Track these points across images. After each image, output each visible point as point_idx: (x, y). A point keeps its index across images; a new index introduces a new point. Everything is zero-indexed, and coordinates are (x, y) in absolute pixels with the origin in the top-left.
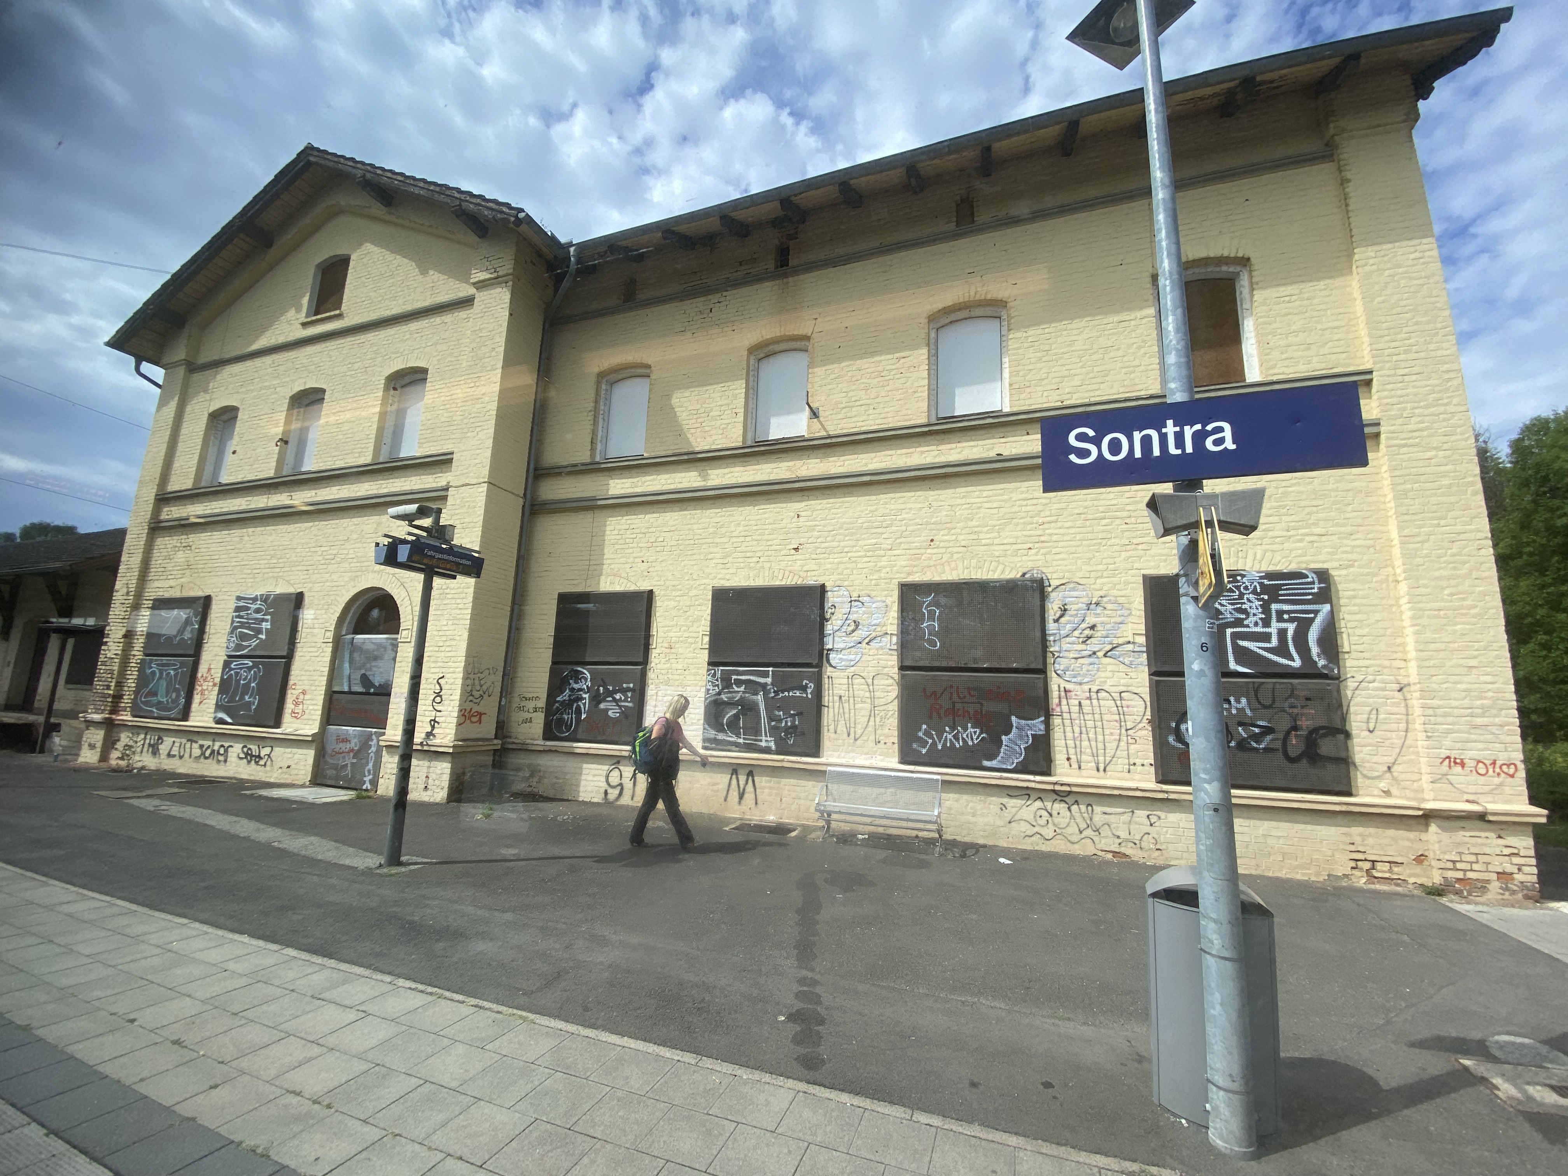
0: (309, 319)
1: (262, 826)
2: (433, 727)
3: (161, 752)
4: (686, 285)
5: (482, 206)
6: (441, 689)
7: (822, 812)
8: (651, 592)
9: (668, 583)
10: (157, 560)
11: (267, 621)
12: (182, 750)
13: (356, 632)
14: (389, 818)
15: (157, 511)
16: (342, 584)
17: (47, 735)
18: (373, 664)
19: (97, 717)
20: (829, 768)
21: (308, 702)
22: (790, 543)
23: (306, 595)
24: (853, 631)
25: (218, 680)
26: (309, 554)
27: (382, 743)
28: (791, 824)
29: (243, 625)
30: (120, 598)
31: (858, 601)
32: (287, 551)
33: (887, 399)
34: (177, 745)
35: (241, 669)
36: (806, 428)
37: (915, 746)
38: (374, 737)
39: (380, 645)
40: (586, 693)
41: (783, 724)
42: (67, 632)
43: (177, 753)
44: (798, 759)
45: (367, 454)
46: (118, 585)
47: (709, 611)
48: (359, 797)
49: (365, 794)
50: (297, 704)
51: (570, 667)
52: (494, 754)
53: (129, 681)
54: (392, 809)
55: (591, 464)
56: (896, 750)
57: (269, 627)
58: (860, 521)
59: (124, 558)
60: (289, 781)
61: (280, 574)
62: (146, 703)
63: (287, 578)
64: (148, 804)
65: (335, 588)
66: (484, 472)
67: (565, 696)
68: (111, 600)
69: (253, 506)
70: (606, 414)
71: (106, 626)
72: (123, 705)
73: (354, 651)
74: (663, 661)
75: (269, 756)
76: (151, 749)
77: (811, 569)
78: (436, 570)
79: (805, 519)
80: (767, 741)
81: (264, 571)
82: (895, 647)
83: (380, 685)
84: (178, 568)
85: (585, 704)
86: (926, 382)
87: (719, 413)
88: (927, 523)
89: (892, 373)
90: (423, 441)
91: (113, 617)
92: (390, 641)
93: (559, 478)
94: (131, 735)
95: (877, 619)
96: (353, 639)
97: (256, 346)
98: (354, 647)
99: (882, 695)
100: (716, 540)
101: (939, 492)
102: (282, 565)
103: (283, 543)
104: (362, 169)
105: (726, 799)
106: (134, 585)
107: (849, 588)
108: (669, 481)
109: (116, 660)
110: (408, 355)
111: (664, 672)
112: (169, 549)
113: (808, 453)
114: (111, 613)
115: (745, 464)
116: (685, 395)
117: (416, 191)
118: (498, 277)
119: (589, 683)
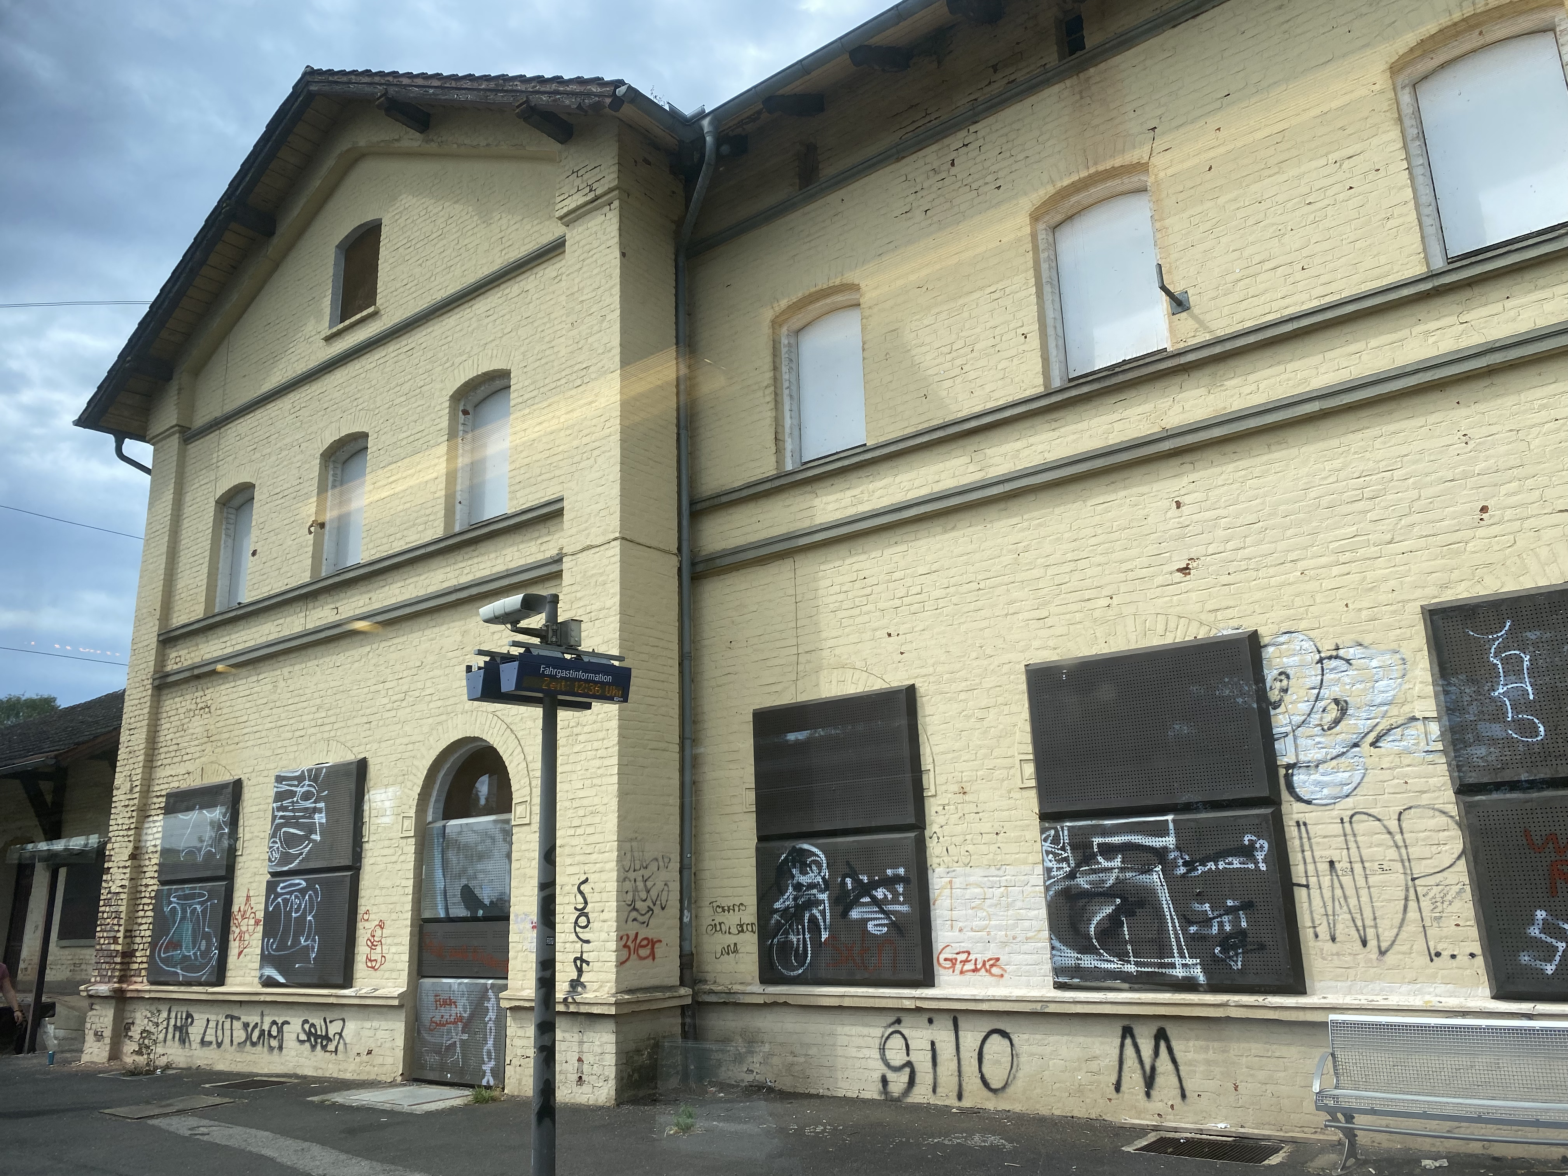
0: (335, 330)
1: (343, 1156)
2: (580, 971)
3: (192, 1037)
4: (904, 131)
5: (559, 93)
6: (586, 903)
7: (1332, 1112)
8: (911, 691)
9: (939, 669)
10: (167, 733)
11: (320, 811)
12: (220, 1032)
13: (448, 815)
14: (531, 1135)
15: (161, 659)
16: (421, 738)
17: (37, 1023)
18: (479, 867)
19: (103, 989)
20: (1333, 1017)
21: (389, 941)
22: (1170, 560)
23: (371, 762)
24: (1337, 722)
25: (261, 915)
26: (370, 696)
27: (504, 1004)
28: (1268, 1138)
29: (288, 822)
30: (122, 797)
31: (1337, 657)
32: (338, 697)
33: (1326, 245)
34: (212, 1024)
35: (291, 893)
36: (1166, 334)
37: (1525, 958)
38: (490, 993)
39: (486, 835)
40: (822, 891)
41: (1215, 930)
42: (54, 862)
43: (213, 1039)
44: (1259, 999)
45: (436, 524)
46: (119, 779)
47: (1026, 714)
48: (478, 1100)
49: (486, 1094)
50: (373, 946)
51: (789, 844)
52: (683, 1015)
53: (142, 927)
54: (533, 1119)
55: (778, 477)
56: (1482, 971)
57: (324, 821)
58: (1312, 494)
59: (123, 738)
60: (372, 1077)
61: (333, 734)
62: (167, 961)
63: (342, 739)
64: (181, 1126)
65: (410, 747)
66: (613, 524)
67: (786, 900)
68: (112, 802)
69: (286, 632)
70: (794, 388)
71: (106, 843)
72: (136, 966)
73: (448, 847)
74: (954, 818)
75: (340, 1034)
76: (177, 1035)
77: (1224, 604)
78: (560, 697)
79: (1195, 508)
80: (1185, 966)
81: (310, 731)
82: (1440, 746)
83: (492, 902)
84: (196, 742)
85: (823, 913)
86: (1409, 193)
87: (992, 342)
88: (1465, 476)
89: (1330, 193)
90: (517, 487)
91: (115, 828)
92: (499, 826)
93: (731, 511)
94: (149, 1015)
95: (1386, 688)
96: (444, 827)
97: (268, 386)
98: (447, 842)
99: (1427, 851)
100: (1020, 577)
101: (1481, 407)
102: (333, 719)
103: (333, 684)
104: (381, 84)
105: (1118, 1087)
106: (139, 777)
107: (1312, 634)
108: (917, 483)
109: (123, 896)
110: (478, 354)
111: (958, 840)
112: (182, 716)
113: (1177, 380)
114: (112, 822)
115: (1054, 425)
116: (926, 322)
117: (462, 96)
118: (597, 198)
119: (826, 873)
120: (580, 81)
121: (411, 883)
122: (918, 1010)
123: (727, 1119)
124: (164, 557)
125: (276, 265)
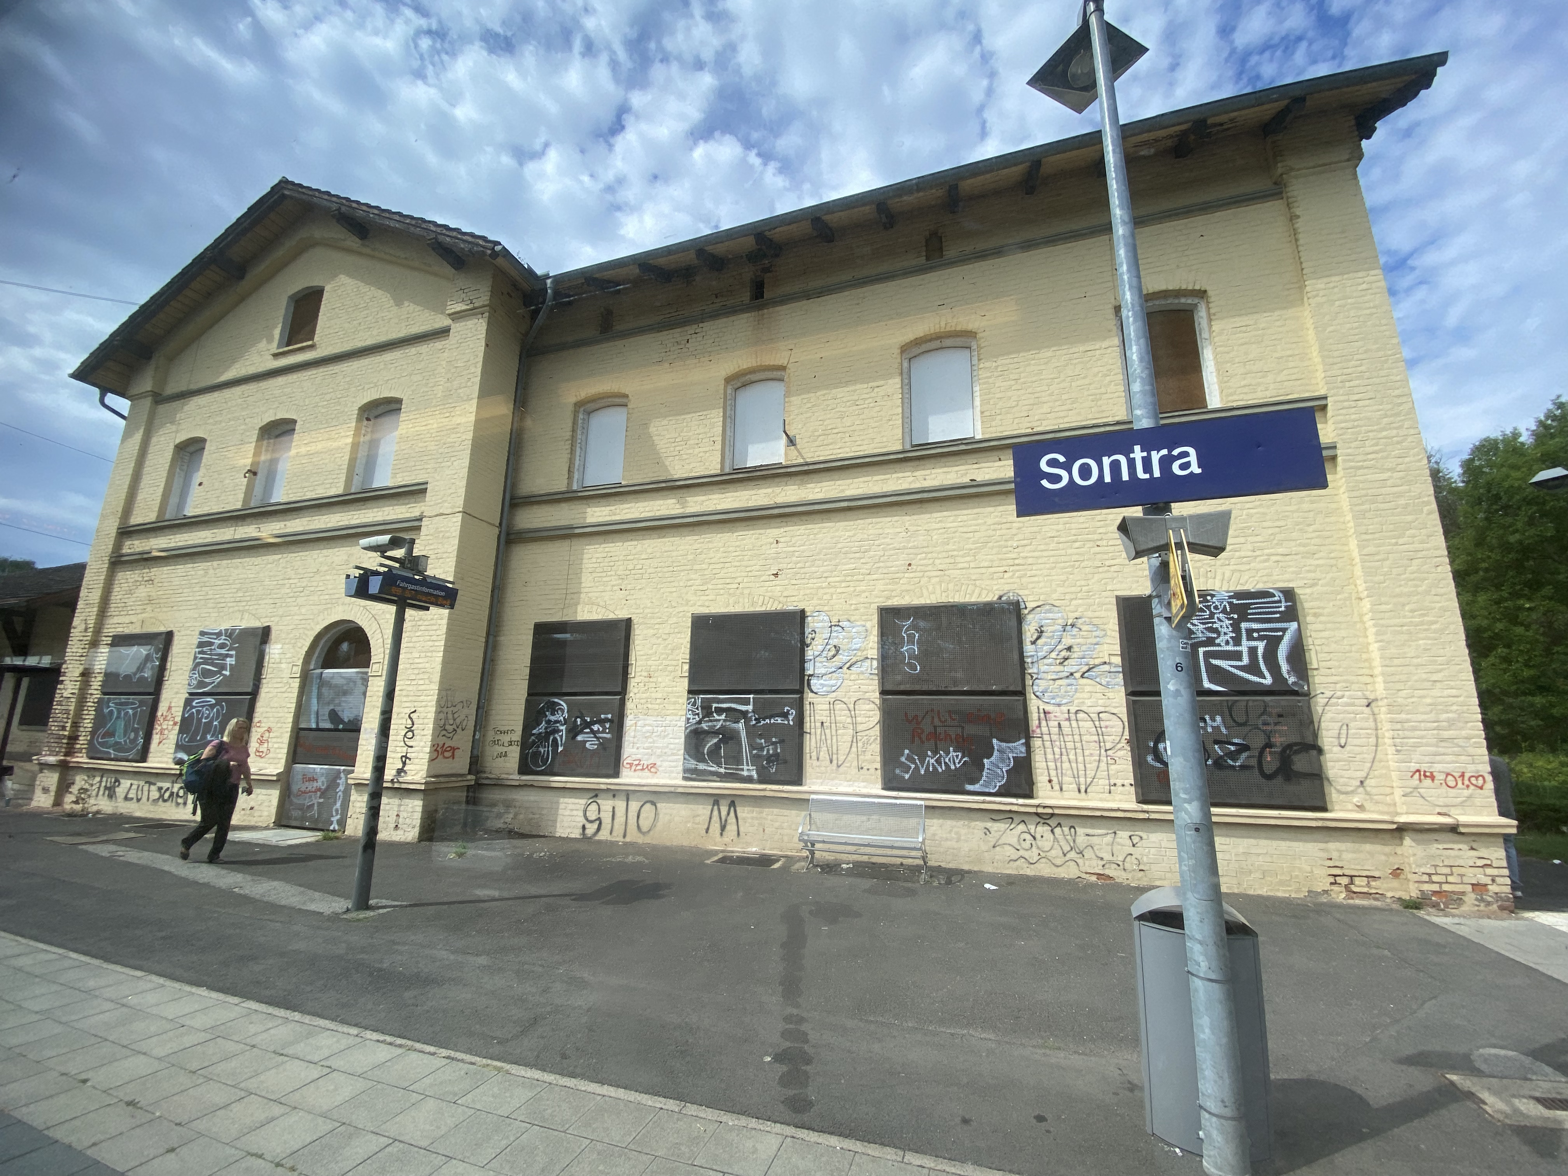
0: (281, 350)
2: (404, 764)
3: (118, 795)
5: (458, 239)
6: (413, 724)
7: (806, 842)
8: (629, 621)
9: (646, 611)
10: (118, 594)
11: (231, 656)
12: (140, 793)
13: (325, 666)
14: (358, 860)
15: (118, 545)
16: (311, 617)
18: (343, 699)
19: (52, 759)
20: (812, 796)
21: (274, 740)
22: (769, 569)
24: (834, 656)
25: (178, 719)
26: (278, 587)
27: (350, 782)
28: (775, 855)
29: (206, 662)
30: (78, 634)
31: (838, 626)
32: (253, 584)
33: (861, 427)
34: (134, 787)
35: (203, 706)
36: (783, 455)
37: (897, 771)
38: (342, 775)
39: (350, 680)
40: (562, 725)
41: (765, 753)
42: (20, 672)
43: (134, 796)
44: (781, 787)
45: (339, 485)
46: (76, 622)
47: (688, 639)
48: (325, 838)
49: (331, 835)
50: (261, 743)
51: (546, 699)
52: (468, 791)
53: (86, 721)
54: (360, 850)
55: (567, 492)
56: (879, 776)
57: (234, 663)
58: (840, 546)
59: (82, 594)
60: (252, 823)
61: (246, 608)
62: (102, 744)
63: (253, 612)
64: (104, 850)
65: (303, 622)
66: (459, 502)
67: (541, 728)
68: (69, 637)
69: (219, 539)
70: (583, 444)
71: (63, 664)
72: (78, 746)
73: (323, 686)
74: (642, 690)
76: (107, 792)
77: (791, 594)
78: (409, 601)
79: (784, 545)
80: (748, 770)
81: (229, 605)
82: (876, 672)
83: (349, 721)
84: (140, 603)
85: (561, 737)
86: (900, 410)
87: (697, 441)
88: (905, 548)
89: (867, 402)
90: (397, 471)
91: (71, 654)
92: (360, 675)
93: (536, 507)
94: (86, 778)
95: (857, 643)
96: (322, 673)
97: (225, 377)
98: (322, 682)
99: (864, 720)
100: (696, 567)
101: (915, 517)
102: (248, 598)
103: (250, 576)
104: (337, 203)
105: (707, 831)
106: (93, 621)
107: (829, 613)
108: (648, 509)
109: (72, 700)
110: (382, 385)
111: (643, 701)
112: (130, 584)
113: (785, 479)
114: (68, 650)
115: (723, 491)
116: (663, 423)
117: (392, 224)
118: (474, 308)
119: (566, 715)
120: (472, 235)
121: (294, 705)
122: (608, 790)
123: (486, 849)
124: (129, 477)
125: (242, 299)
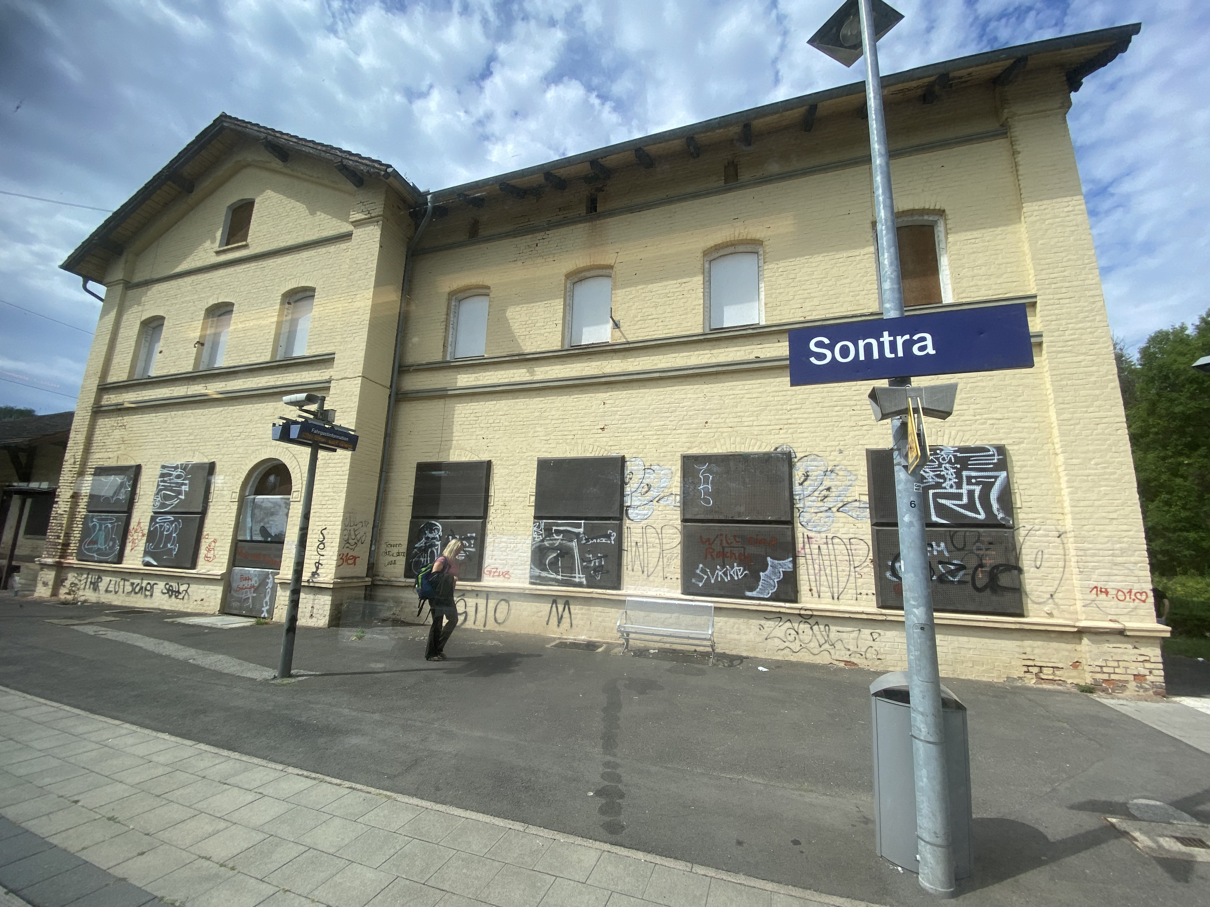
0: (222, 249)
1: (181, 647)
2: (317, 568)
3: (100, 588)
4: (518, 226)
5: (359, 162)
6: (324, 538)
7: (622, 633)
8: (489, 463)
9: (503, 455)
10: (98, 437)
11: (185, 484)
12: (117, 587)
13: (257, 493)
14: (283, 639)
15: (98, 398)
17: (10, 575)
18: (271, 519)
19: (50, 561)
20: (628, 598)
21: (218, 549)
22: (598, 424)
23: (217, 464)
24: (647, 492)
25: (146, 532)
26: (220, 432)
27: (277, 581)
28: (599, 642)
29: (166, 488)
30: (69, 466)
31: (650, 469)
32: (202, 430)
33: (671, 314)
34: (113, 582)
35: (164, 522)
36: (610, 336)
37: (693, 580)
38: (270, 576)
39: (276, 504)
40: (438, 541)
41: (592, 565)
42: (25, 494)
43: (113, 589)
44: (604, 591)
45: (266, 354)
46: (67, 456)
47: (535, 477)
48: (258, 623)
49: (262, 621)
50: (209, 550)
51: (426, 521)
52: (366, 590)
53: (76, 532)
54: (284, 633)
55: (443, 362)
56: (680, 584)
57: (187, 490)
58: (652, 407)
59: (71, 436)
60: (202, 611)
61: (197, 448)
62: (89, 550)
63: (202, 451)
64: (90, 630)
65: (240, 459)
66: (359, 369)
67: (421, 543)
68: (62, 468)
69: (175, 394)
70: (455, 325)
71: (57, 489)
72: (70, 551)
73: (255, 508)
74: (499, 515)
75: (186, 591)
76: (92, 586)
77: (614, 444)
78: (321, 444)
79: (610, 406)
80: (579, 577)
81: (184, 445)
82: (679, 504)
83: (276, 535)
84: (116, 443)
85: (437, 550)
87: (543, 324)
88: (703, 409)
89: (676, 295)
90: (312, 344)
91: (63, 481)
92: (284, 501)
93: (418, 373)
94: (76, 575)
95: (664, 482)
96: (254, 498)
97: (179, 269)
98: (255, 505)
99: (669, 541)
100: (542, 422)
101: (712, 385)
102: (198, 441)
103: (199, 423)
104: (264, 133)
105: (547, 623)
106: (80, 457)
107: (643, 459)
108: (504, 376)
109: (65, 516)
110: (300, 277)
111: (500, 524)
112: (108, 429)
113: (611, 355)
114: (61, 478)
115: (563, 363)
116: (517, 310)
117: (307, 150)
118: (371, 218)
119: (441, 533)
121: (233, 523)
122: (473, 591)
123: (380, 634)
125: (192, 208)
